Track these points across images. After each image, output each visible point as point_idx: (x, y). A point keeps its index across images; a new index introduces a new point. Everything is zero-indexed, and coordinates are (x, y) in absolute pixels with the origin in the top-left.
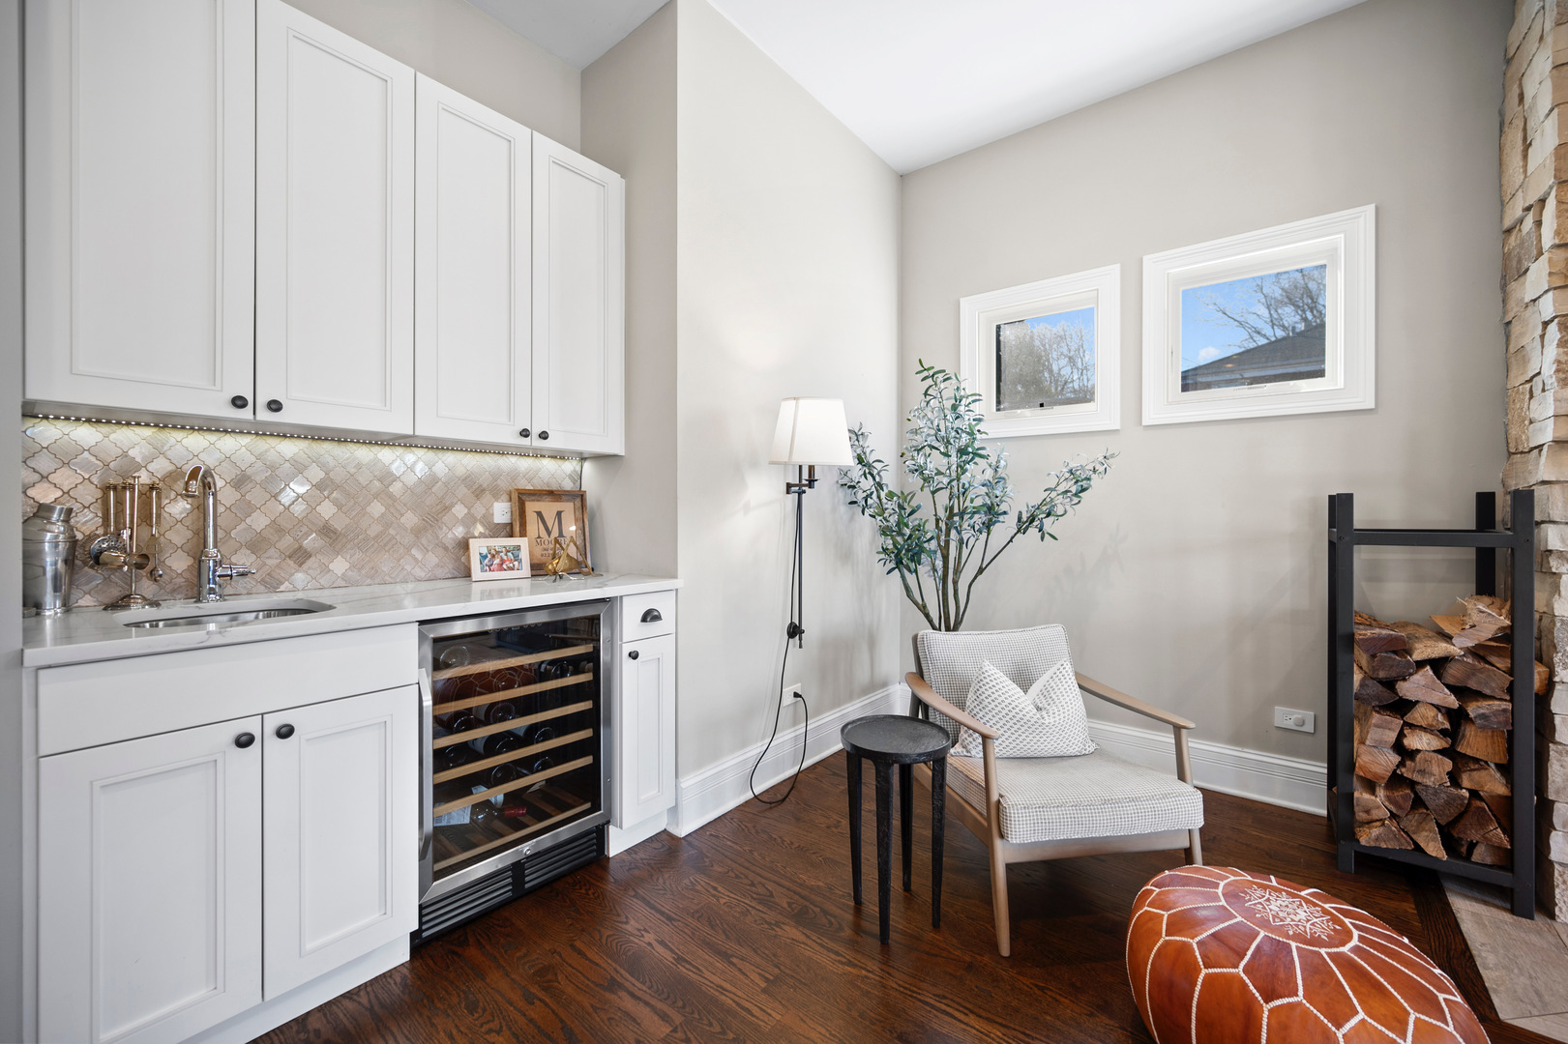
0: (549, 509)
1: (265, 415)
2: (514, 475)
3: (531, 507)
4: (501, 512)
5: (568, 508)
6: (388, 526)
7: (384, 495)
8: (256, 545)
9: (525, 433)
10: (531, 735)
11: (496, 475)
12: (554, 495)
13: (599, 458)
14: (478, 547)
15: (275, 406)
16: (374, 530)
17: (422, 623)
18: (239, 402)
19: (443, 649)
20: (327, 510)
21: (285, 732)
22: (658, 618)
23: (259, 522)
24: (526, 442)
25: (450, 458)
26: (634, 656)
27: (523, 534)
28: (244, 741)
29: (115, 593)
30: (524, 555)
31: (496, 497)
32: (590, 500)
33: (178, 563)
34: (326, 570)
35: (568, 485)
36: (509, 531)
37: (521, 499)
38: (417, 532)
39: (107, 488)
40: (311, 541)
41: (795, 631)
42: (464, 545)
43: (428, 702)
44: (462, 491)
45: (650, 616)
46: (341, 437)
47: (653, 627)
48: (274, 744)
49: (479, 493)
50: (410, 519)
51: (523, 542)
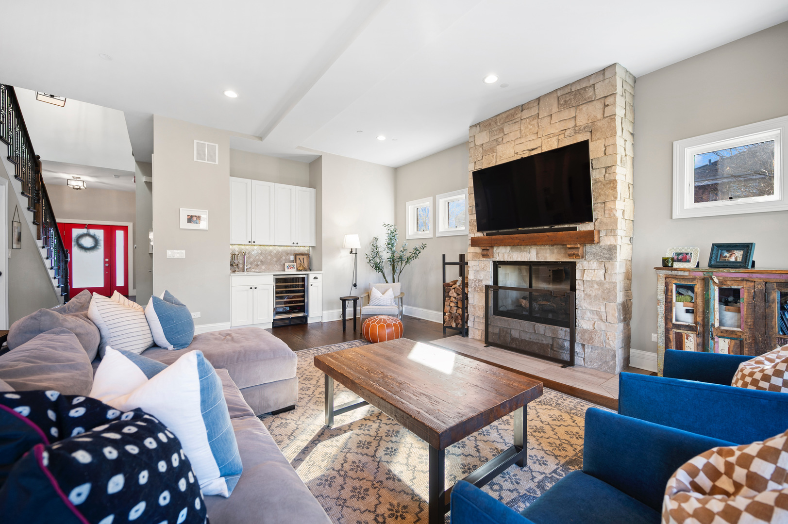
0: (301, 257)
1: (253, 244)
2: (295, 250)
3: (298, 257)
4: (292, 258)
5: (305, 257)
6: (271, 260)
7: (270, 255)
8: (251, 264)
9: (294, 243)
10: (294, 297)
11: (291, 251)
12: (302, 254)
13: (312, 247)
14: (287, 264)
15: (254, 242)
16: (269, 261)
17: (274, 275)
18: (250, 242)
19: (278, 280)
20: (261, 258)
21: (256, 288)
22: (317, 278)
23: (252, 260)
24: (294, 245)
25: (282, 248)
26: (312, 285)
27: (296, 262)
28: (251, 288)
29: (234, 270)
30: (295, 266)
31: (291, 255)
32: (310, 256)
33: (241, 266)
34: (261, 268)
35: (306, 252)
36: (293, 262)
37: (296, 255)
38: (276, 262)
39: (233, 255)
40: (259, 263)
41: (355, 285)
42: (284, 264)
43: (275, 288)
44: (284, 254)
45: (315, 278)
46: (263, 245)
47: (316, 280)
48: (254, 289)
49: (288, 254)
50: (275, 259)
51: (295, 264)
